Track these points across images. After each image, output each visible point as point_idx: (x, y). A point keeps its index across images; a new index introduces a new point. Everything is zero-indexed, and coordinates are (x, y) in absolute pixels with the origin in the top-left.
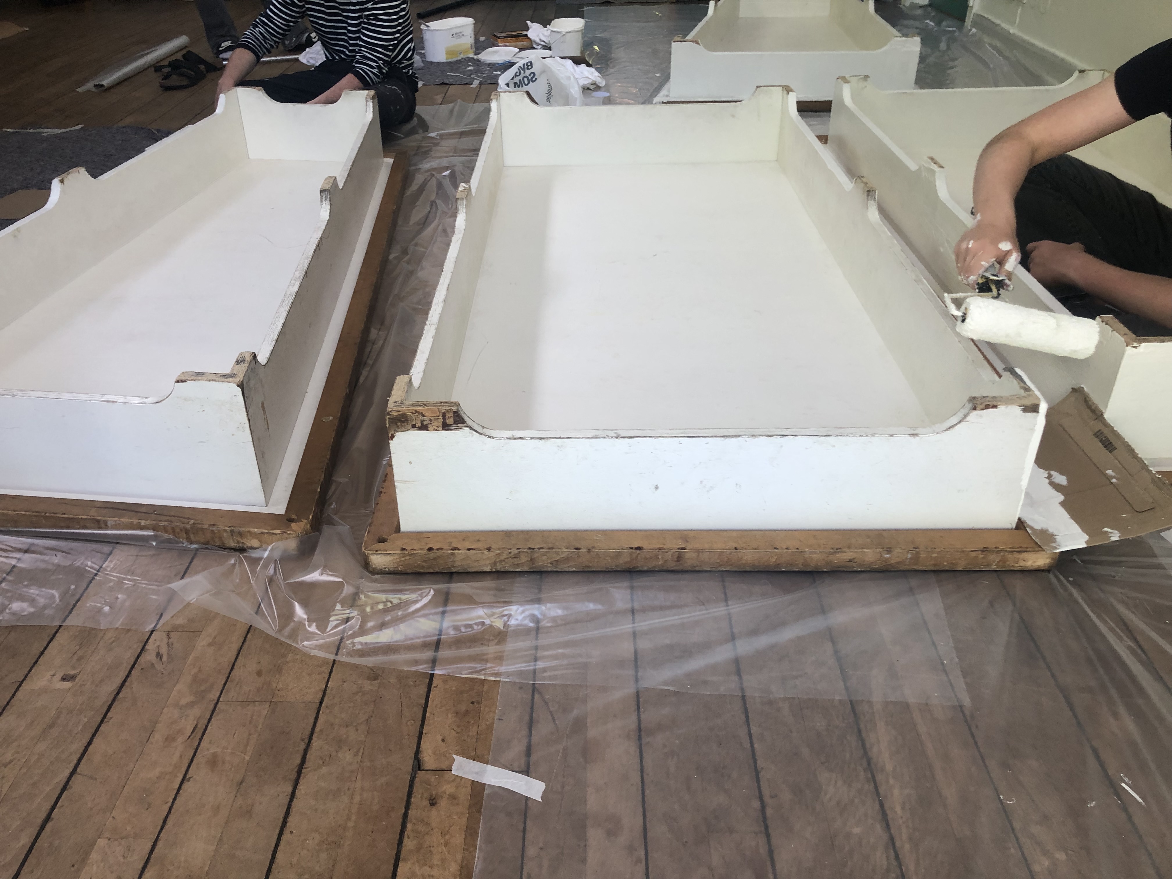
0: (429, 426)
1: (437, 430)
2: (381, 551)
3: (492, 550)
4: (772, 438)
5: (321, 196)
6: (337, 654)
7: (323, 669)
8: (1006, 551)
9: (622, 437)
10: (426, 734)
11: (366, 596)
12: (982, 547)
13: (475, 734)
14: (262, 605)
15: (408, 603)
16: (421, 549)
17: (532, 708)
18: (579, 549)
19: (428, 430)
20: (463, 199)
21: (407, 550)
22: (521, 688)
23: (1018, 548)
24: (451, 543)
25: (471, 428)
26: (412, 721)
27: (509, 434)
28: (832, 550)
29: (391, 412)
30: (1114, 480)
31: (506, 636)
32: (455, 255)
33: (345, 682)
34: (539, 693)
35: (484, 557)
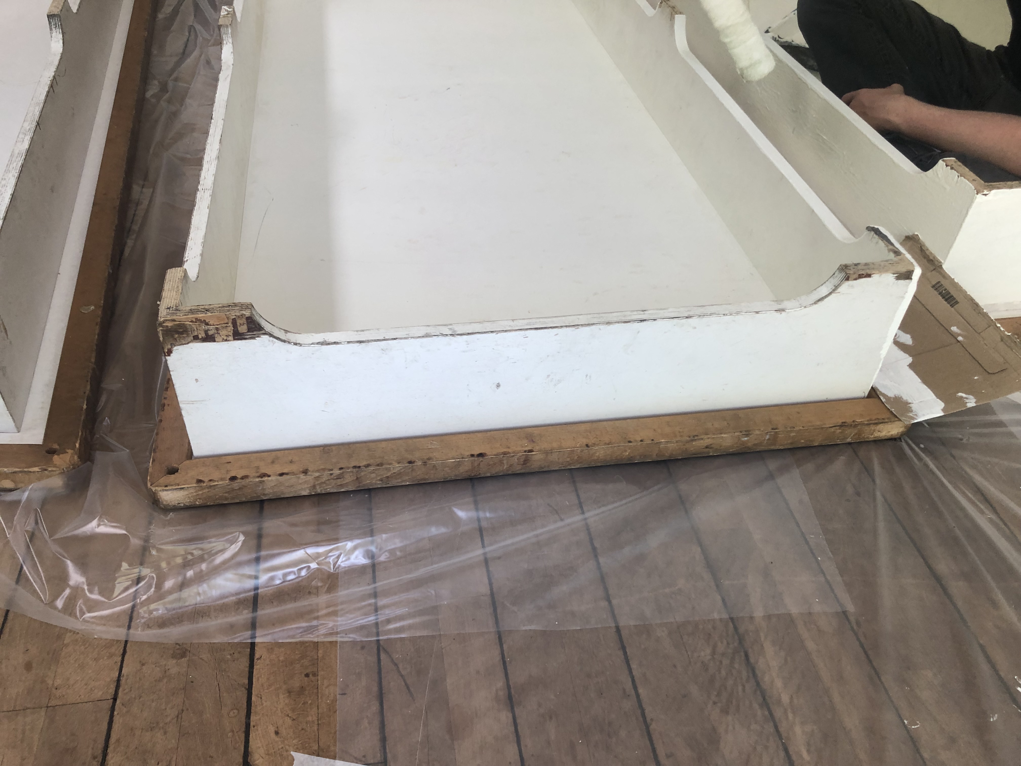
0: (216, 335)
1: (226, 340)
2: (172, 485)
3: (309, 473)
4: (628, 324)
5: (50, 23)
6: (129, 627)
7: (113, 650)
8: (864, 424)
9: (458, 335)
10: (254, 726)
11: (159, 550)
12: (840, 421)
13: (315, 718)
14: (25, 568)
15: (213, 554)
16: (222, 479)
17: (380, 673)
18: (414, 462)
19: (214, 341)
20: (227, 26)
21: (203, 482)
22: (363, 648)
23: (875, 420)
24: (258, 468)
25: (271, 335)
26: (235, 711)
27: (320, 337)
28: (688, 439)
29: (164, 322)
30: (960, 338)
31: (337, 578)
32: (225, 97)
33: (143, 665)
34: (386, 651)
35: (300, 481)
